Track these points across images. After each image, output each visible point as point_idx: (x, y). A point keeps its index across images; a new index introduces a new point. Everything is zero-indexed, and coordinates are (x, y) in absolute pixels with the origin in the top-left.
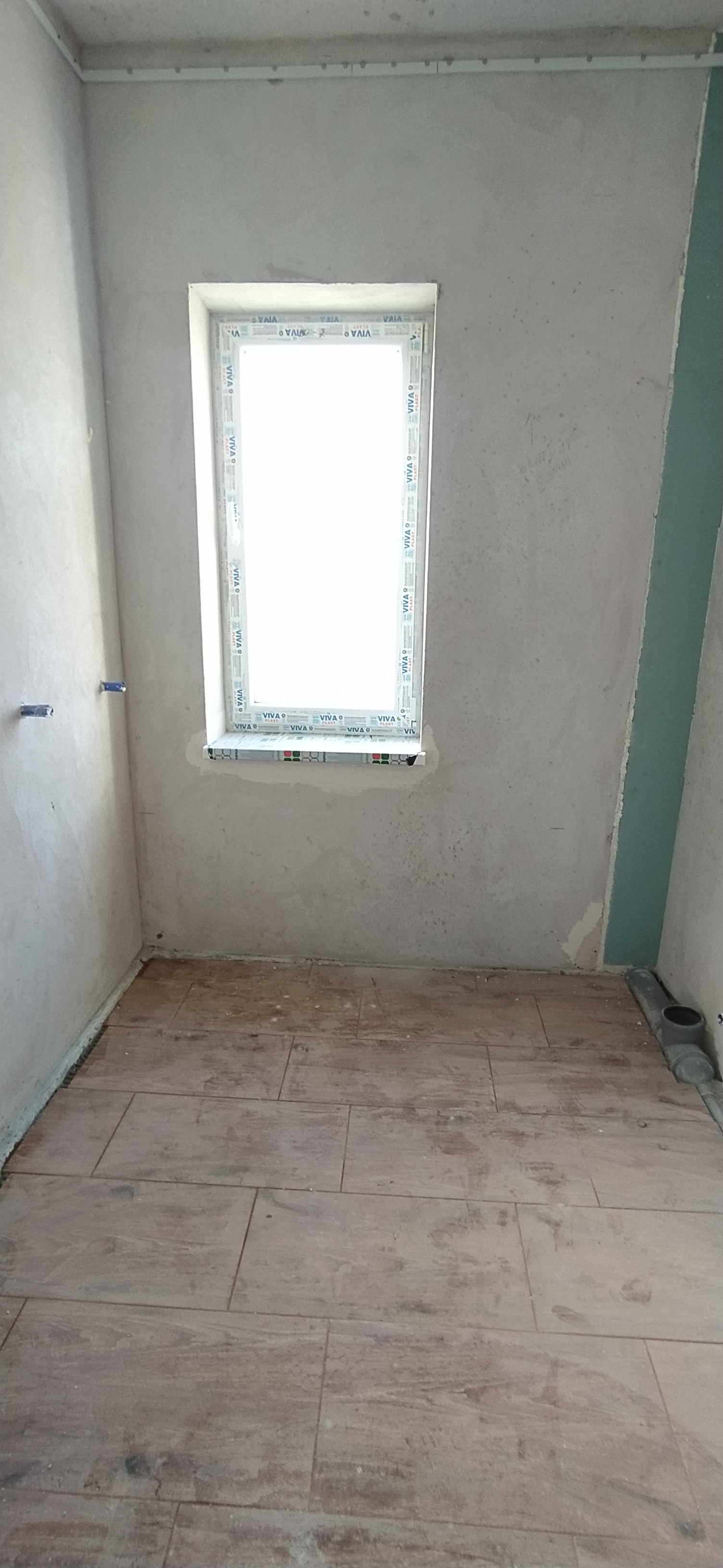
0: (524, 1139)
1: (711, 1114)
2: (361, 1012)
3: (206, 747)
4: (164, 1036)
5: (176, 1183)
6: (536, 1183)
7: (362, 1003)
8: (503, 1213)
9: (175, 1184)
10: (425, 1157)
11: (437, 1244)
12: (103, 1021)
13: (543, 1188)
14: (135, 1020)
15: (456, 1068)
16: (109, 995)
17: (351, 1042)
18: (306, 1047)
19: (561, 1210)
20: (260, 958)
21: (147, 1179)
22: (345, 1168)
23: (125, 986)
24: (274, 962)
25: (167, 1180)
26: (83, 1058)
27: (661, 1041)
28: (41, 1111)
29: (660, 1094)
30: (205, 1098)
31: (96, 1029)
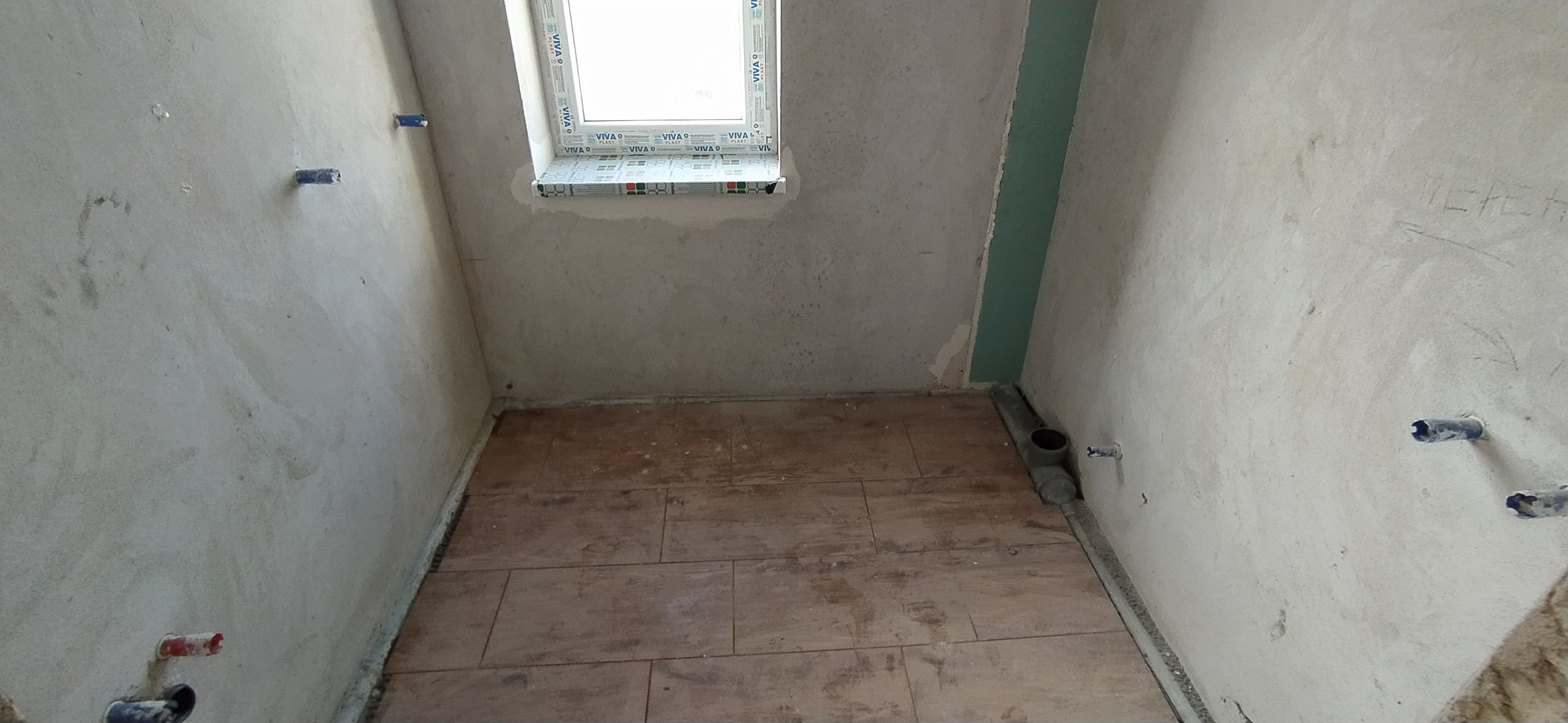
0: (905, 579)
1: (1074, 535)
2: (733, 455)
3: (534, 183)
4: (531, 502)
5: (569, 664)
6: (919, 623)
7: (733, 445)
8: (891, 658)
9: (567, 667)
10: (812, 609)
11: (831, 697)
12: (463, 491)
13: (926, 629)
14: (497, 486)
15: (833, 509)
16: (465, 461)
17: (727, 489)
18: (681, 500)
19: (943, 650)
20: (621, 402)
21: (538, 664)
22: (736, 629)
23: (480, 446)
24: (636, 404)
25: (560, 662)
26: (448, 536)
27: (1027, 462)
28: (413, 602)
29: (1028, 519)
30: (585, 568)
31: (457, 501)
